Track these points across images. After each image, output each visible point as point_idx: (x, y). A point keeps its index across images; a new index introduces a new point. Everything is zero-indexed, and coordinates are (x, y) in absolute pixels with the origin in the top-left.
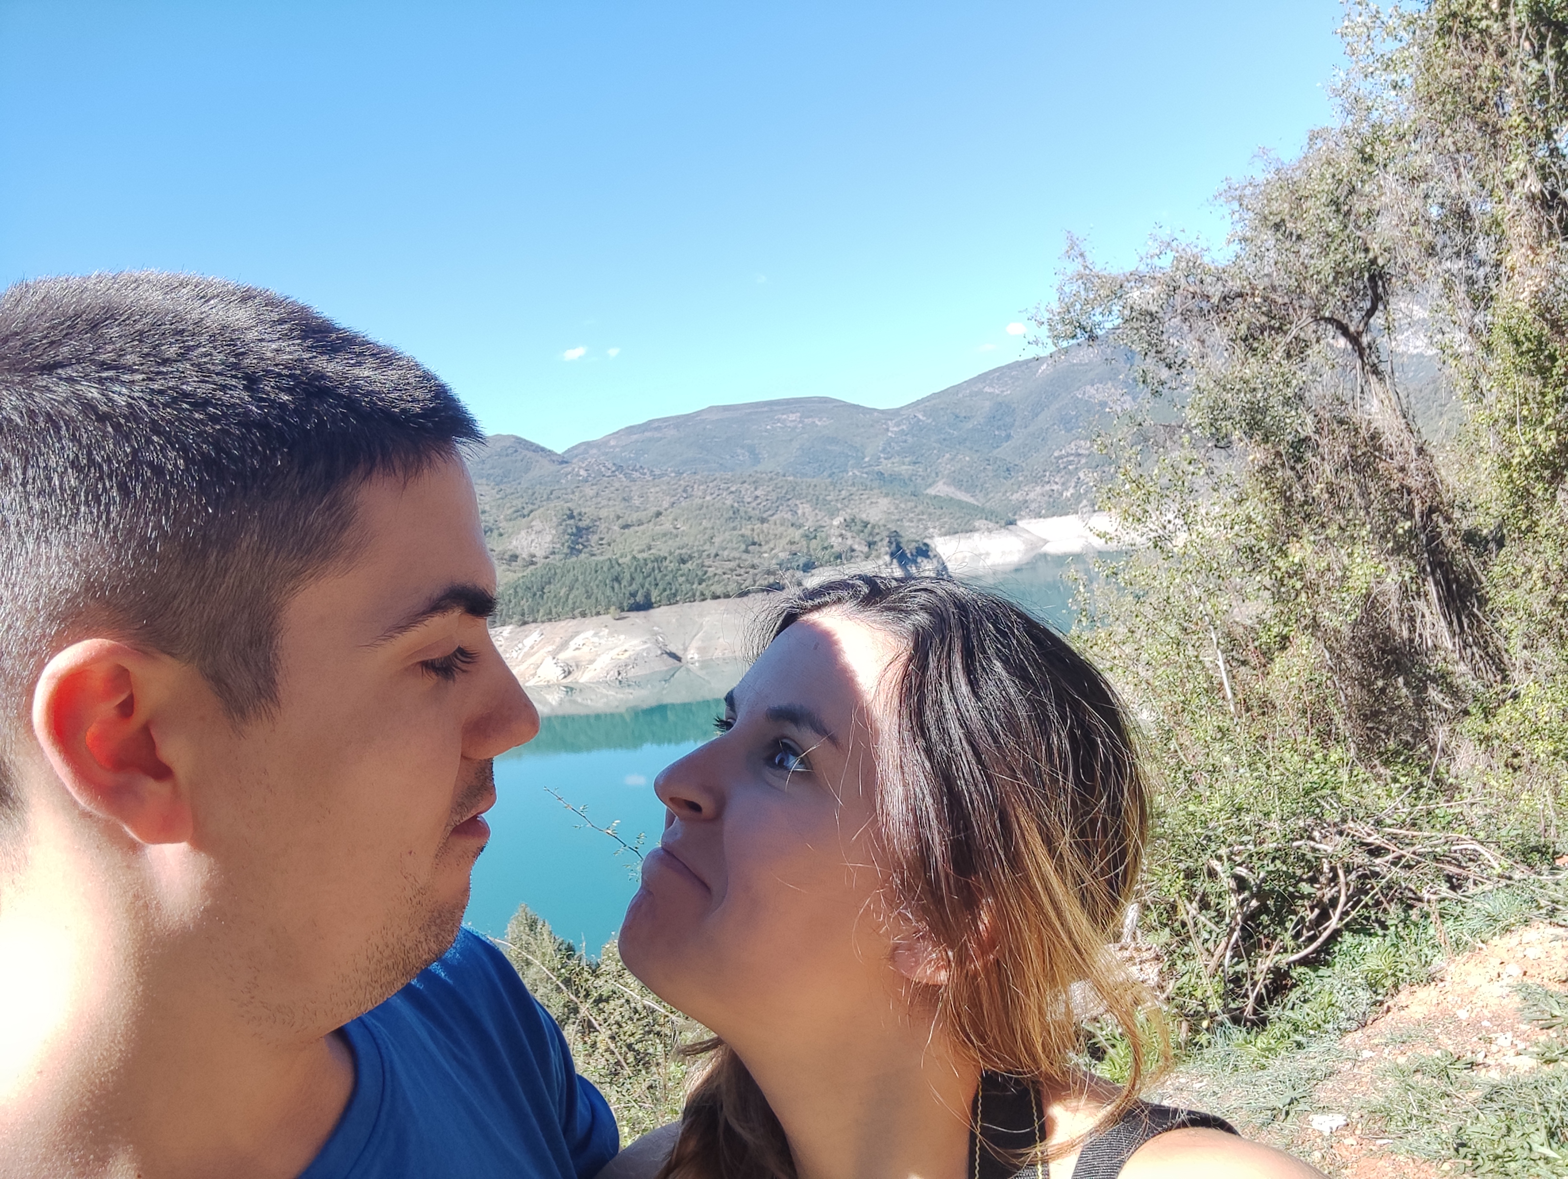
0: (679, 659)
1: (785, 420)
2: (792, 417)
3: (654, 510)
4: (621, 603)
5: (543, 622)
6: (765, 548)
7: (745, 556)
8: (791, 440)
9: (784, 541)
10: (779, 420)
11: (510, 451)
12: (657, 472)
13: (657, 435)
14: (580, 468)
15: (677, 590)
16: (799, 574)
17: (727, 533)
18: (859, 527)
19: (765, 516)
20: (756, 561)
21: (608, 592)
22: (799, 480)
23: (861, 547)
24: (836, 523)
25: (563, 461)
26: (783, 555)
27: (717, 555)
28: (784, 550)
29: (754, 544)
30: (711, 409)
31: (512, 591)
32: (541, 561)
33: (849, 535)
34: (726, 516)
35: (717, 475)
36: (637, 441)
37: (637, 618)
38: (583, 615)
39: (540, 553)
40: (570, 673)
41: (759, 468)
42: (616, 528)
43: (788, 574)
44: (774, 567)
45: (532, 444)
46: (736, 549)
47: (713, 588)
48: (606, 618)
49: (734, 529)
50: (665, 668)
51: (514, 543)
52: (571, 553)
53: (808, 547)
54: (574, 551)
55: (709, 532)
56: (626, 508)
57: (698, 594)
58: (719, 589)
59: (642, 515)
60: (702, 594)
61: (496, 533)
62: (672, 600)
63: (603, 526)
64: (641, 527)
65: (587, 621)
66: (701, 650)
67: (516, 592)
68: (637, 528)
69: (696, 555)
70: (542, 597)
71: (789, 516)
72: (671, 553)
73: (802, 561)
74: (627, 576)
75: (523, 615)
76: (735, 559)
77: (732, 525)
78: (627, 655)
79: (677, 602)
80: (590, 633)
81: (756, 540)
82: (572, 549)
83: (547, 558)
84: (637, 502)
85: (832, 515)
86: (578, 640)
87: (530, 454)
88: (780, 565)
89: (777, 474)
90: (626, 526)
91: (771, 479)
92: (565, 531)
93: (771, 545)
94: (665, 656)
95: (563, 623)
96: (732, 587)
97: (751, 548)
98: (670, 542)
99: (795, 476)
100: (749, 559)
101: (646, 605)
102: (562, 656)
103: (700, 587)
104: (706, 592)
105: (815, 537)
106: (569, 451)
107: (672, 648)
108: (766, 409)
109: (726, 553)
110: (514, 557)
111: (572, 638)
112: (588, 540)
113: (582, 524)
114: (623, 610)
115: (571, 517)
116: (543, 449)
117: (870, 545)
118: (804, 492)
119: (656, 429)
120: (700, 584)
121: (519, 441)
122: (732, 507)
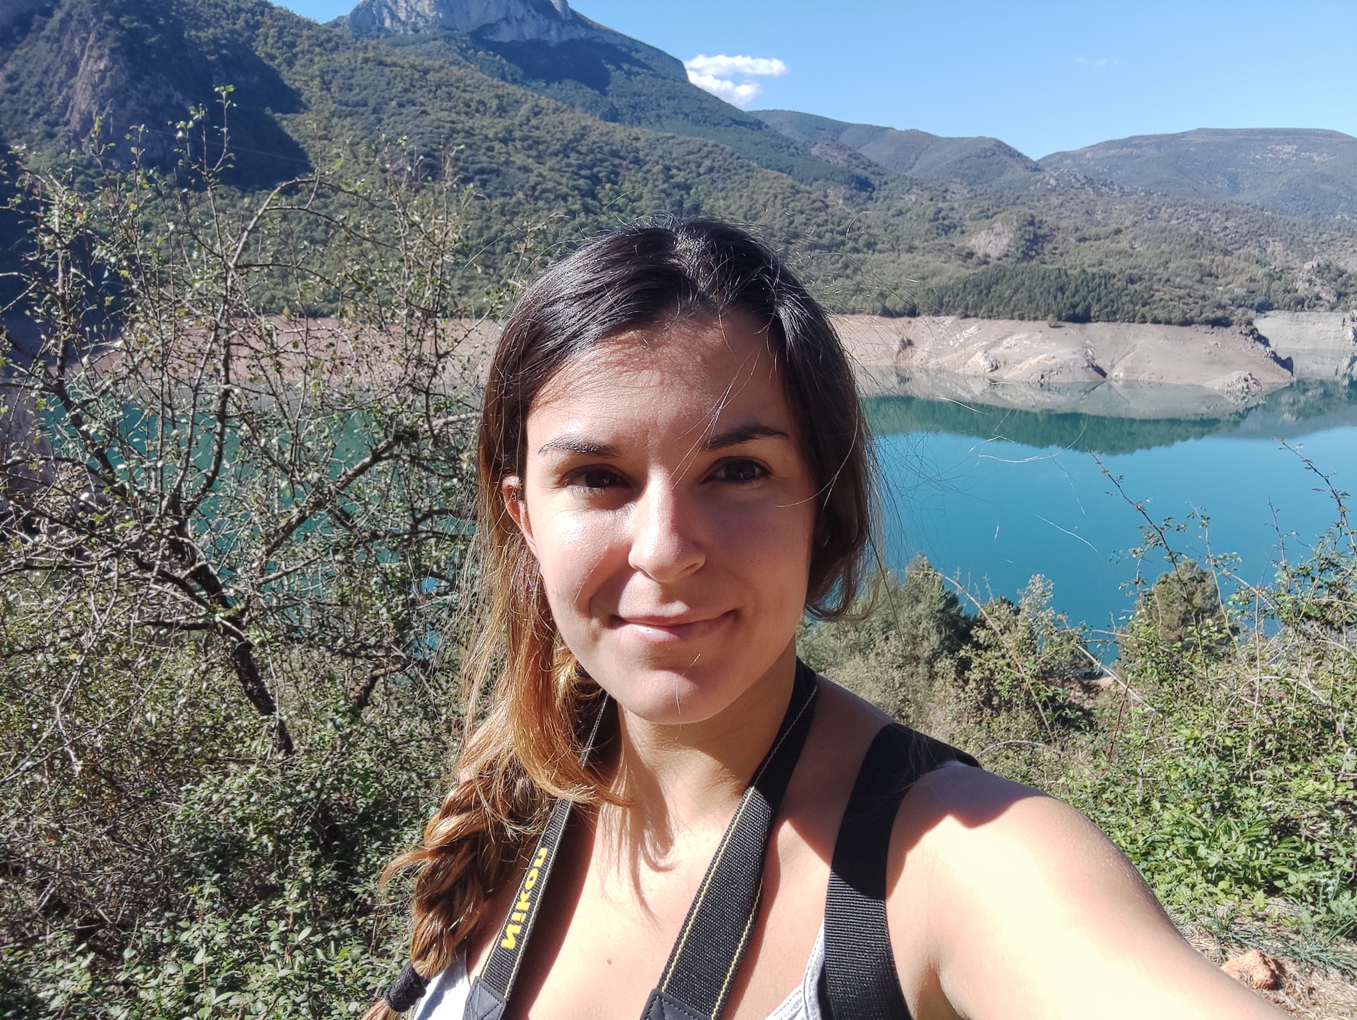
0: (1104, 374)
1: (1279, 151)
2: (1288, 148)
3: (1114, 226)
4: (1060, 313)
5: (983, 318)
6: (1221, 281)
7: (1197, 286)
8: (1280, 173)
9: (1244, 278)
10: (1271, 151)
11: (988, 154)
12: (1127, 189)
13: (1136, 152)
14: (1051, 176)
15: (1118, 309)
16: (1252, 313)
17: (1184, 260)
18: (1332, 275)
19: (1229, 248)
20: (1208, 293)
21: (1050, 300)
22: (1277, 216)
23: (1328, 296)
24: (1307, 266)
25: (1036, 168)
26: (1238, 291)
27: (1168, 280)
28: (1242, 286)
29: (1210, 275)
30: (1199, 131)
31: (961, 286)
32: (993, 262)
33: (1319, 281)
34: (1188, 242)
35: (1189, 200)
36: (1114, 156)
37: (1072, 329)
38: (1022, 318)
39: (994, 254)
40: (997, 368)
41: (1236, 198)
42: (1072, 240)
43: (1240, 311)
44: (1225, 300)
45: (1010, 149)
46: (1190, 277)
47: (1156, 312)
48: (1043, 324)
49: (1193, 257)
50: (1087, 380)
51: (973, 241)
52: (1024, 259)
53: (1269, 288)
54: (1026, 256)
55: (1166, 257)
56: (1087, 221)
57: (1139, 315)
58: (1161, 314)
59: (1102, 230)
60: (1143, 316)
61: (959, 229)
62: (1111, 317)
63: (1060, 237)
64: (1097, 243)
65: (1024, 323)
66: (1128, 370)
67: (965, 287)
68: (1092, 243)
69: (1147, 277)
70: (987, 295)
71: (1256, 252)
72: (1121, 272)
73: (1259, 300)
74: (1072, 287)
75: (967, 308)
76: (1186, 287)
77: (1192, 252)
78: (1054, 361)
79: (1115, 320)
80: (1023, 336)
81: (1214, 270)
82: (1025, 254)
83: (999, 259)
84: (1099, 216)
85: (1305, 258)
86: (1011, 341)
87: (1006, 158)
88: (1233, 301)
89: (1255, 207)
90: (1083, 239)
91: (1247, 211)
92: (1023, 236)
93: (1229, 279)
94: (1091, 369)
95: (1000, 322)
96: (1176, 315)
97: (1206, 279)
98: (1123, 261)
99: (1273, 211)
100: (1202, 290)
101: (1083, 318)
102: (993, 352)
103: (1143, 310)
104: (1148, 315)
105: (1279, 279)
106: (1045, 159)
107: (1099, 363)
108: (1260, 137)
109: (1178, 280)
110: (970, 255)
111: (1006, 337)
112: (1042, 248)
113: (1040, 232)
114: (1060, 319)
115: (1031, 223)
116: (1019, 155)
117: (1340, 295)
118: (1280, 230)
119: (1135, 146)
120: (1143, 306)
121: (1000, 145)
122: (1197, 234)
